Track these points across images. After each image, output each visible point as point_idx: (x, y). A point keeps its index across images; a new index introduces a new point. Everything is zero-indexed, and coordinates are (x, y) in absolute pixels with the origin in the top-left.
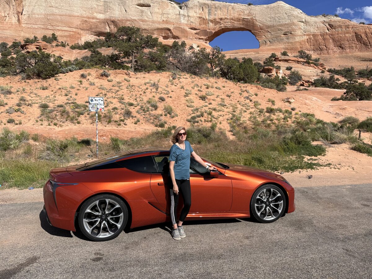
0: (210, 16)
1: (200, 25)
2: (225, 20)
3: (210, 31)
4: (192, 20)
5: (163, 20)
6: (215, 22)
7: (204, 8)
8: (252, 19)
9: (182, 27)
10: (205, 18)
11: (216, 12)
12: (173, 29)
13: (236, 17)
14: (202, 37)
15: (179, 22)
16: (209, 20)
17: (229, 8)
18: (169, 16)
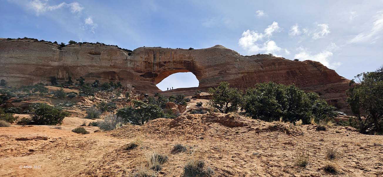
0: (155, 60)
1: (146, 68)
2: (168, 63)
3: (155, 73)
4: (138, 64)
5: (111, 65)
6: (160, 65)
7: (150, 54)
8: (192, 61)
9: (128, 70)
10: (150, 62)
11: (160, 57)
12: (120, 72)
13: (178, 60)
14: (148, 79)
15: (126, 66)
16: (154, 64)
17: (172, 52)
18: (116, 62)
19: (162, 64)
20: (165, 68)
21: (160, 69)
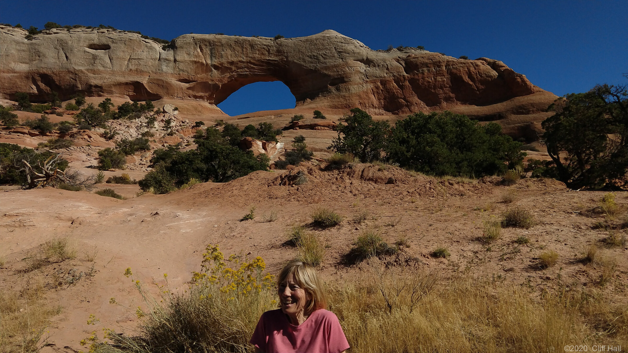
0: (213, 59)
1: (196, 73)
2: (238, 64)
3: (214, 83)
4: (181, 66)
5: (131, 70)
6: (222, 68)
7: (204, 47)
8: (282, 60)
9: (164, 79)
10: (204, 62)
11: (223, 53)
12: (148, 83)
14: (201, 94)
15: (159, 71)
16: (211, 66)
18: (141, 63)
19: (226, 65)
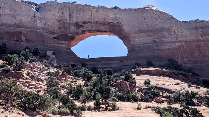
0: (71, 18)
1: (60, 28)
2: (88, 23)
3: (71, 35)
4: (49, 23)
5: (15, 23)
6: (78, 25)
7: (65, 11)
8: (119, 23)
9: (38, 31)
10: (65, 21)
11: (78, 15)
12: (27, 33)
13: (101, 21)
14: (62, 42)
15: (35, 26)
16: (70, 23)
17: (93, 11)
18: (22, 19)
20: (84, 29)
21: (78, 30)
